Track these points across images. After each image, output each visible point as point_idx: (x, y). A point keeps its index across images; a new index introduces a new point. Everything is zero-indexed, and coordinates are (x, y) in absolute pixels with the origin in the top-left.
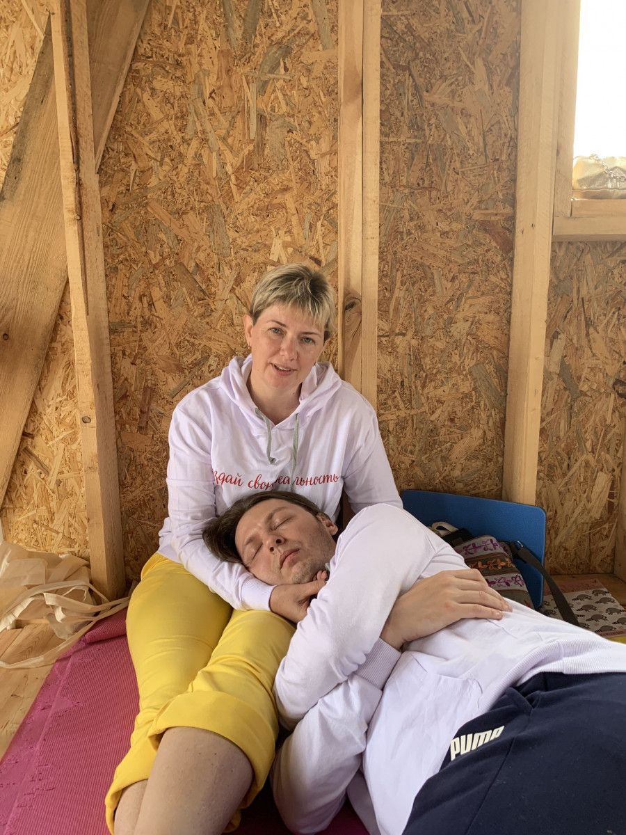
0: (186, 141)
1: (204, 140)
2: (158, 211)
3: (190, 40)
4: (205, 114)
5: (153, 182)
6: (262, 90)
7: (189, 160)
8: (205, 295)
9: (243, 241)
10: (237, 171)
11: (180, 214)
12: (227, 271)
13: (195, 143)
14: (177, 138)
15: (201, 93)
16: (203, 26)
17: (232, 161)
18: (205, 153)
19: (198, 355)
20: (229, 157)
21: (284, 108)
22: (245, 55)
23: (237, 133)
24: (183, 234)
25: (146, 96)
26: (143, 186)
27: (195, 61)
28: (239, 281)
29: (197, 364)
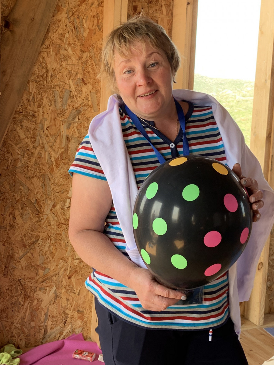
0: (35, 148)
1: (43, 147)
2: (20, 177)
3: (39, 106)
4: (43, 136)
5: (19, 164)
6: (68, 127)
7: (36, 155)
8: (38, 213)
9: (57, 189)
10: (56, 160)
11: (31, 178)
12: (49, 202)
13: (39, 148)
14: (31, 146)
15: (43, 128)
16: (45, 101)
17: (54, 156)
18: (43, 152)
19: (34, 240)
20: (53, 154)
21: (77, 135)
22: (62, 113)
23: (57, 145)
24: (31, 187)
25: (18, 128)
26: (15, 166)
27: (41, 114)
28: (54, 206)
29: (33, 243)
